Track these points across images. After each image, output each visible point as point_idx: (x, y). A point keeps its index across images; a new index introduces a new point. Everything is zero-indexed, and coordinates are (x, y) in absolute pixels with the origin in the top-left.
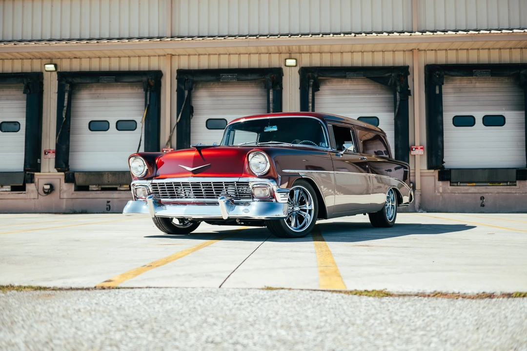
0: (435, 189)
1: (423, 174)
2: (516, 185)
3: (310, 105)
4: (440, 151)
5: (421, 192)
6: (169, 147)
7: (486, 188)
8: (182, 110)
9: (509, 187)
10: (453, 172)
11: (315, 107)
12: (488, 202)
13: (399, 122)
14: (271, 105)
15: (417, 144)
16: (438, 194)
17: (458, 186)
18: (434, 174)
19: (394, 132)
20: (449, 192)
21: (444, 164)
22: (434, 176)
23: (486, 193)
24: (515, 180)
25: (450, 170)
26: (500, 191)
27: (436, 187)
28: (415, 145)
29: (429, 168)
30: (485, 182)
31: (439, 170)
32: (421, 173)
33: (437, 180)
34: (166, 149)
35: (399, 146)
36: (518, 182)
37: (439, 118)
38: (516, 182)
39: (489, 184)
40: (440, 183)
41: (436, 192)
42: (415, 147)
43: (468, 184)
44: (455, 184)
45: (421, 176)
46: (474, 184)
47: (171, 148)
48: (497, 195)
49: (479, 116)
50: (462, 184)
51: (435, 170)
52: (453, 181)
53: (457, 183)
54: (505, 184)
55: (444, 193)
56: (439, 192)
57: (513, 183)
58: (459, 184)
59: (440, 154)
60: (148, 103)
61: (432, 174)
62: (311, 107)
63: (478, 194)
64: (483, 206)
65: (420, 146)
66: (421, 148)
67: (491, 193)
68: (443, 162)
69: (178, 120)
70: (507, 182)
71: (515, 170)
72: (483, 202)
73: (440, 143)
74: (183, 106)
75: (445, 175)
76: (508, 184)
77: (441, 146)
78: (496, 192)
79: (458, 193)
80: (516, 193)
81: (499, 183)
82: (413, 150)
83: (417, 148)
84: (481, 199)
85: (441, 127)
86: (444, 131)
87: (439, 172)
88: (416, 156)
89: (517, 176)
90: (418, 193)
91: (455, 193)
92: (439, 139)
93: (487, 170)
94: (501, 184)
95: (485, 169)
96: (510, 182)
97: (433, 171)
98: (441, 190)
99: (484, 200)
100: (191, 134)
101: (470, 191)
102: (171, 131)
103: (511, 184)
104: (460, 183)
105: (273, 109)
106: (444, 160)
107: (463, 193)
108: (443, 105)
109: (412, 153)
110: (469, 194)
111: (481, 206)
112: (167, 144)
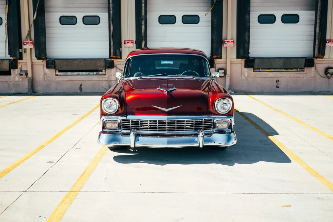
0: (242, 74)
1: (233, 62)
2: (304, 71)
3: (143, 5)
4: (246, 44)
5: (231, 77)
6: (29, 40)
7: (281, 73)
8: (37, 9)
9: (298, 72)
10: (256, 61)
11: (147, 6)
12: (282, 84)
13: (215, 20)
14: (111, 5)
15: (229, 38)
16: (244, 78)
17: (259, 71)
18: (241, 62)
19: (210, 27)
20: (252, 76)
21: (249, 55)
22: (242, 64)
23: (281, 77)
24: (303, 67)
25: (254, 58)
26: (292, 75)
27: (243, 72)
28: (227, 39)
29: (238, 57)
30: (281, 69)
31: (245, 59)
32: (231, 61)
33: (243, 67)
34: (26, 42)
35: (214, 40)
36: (305, 69)
37: (247, 17)
38: (304, 68)
39: (283, 70)
40: (246, 69)
41: (243, 76)
42: (227, 41)
43: (267, 70)
44: (258, 70)
45: (231, 64)
46: (272, 70)
47: (31, 40)
48: (289, 78)
49: (278, 16)
50: (262, 70)
51: (242, 59)
52: (256, 68)
53: (259, 69)
54: (296, 70)
55: (249, 77)
56: (244, 76)
57: (302, 70)
58: (260, 70)
59: (246, 46)
60: (8, 3)
61: (239, 62)
62: (144, 7)
63: (275, 78)
64: (278, 87)
65: (231, 40)
66: (232, 42)
67: (285, 77)
68: (249, 53)
69: (35, 17)
70: (297, 69)
71: (304, 59)
72: (278, 84)
73: (247, 38)
74: (37, 5)
75: (250, 63)
76: (298, 70)
77: (248, 40)
78: (288, 76)
79: (259, 77)
80: (303, 77)
81: (292, 69)
82: (225, 43)
83: (229, 42)
84: (277, 82)
85: (248, 24)
86: (251, 27)
87: (245, 61)
88: (228, 48)
89: (305, 64)
90: (228, 78)
91: (257, 77)
92: (247, 34)
93: (282, 59)
94: (293, 70)
95: (281, 58)
96: (300, 69)
97: (240, 60)
98: (246, 75)
99: (279, 83)
100: (46, 29)
101: (269, 76)
102: (30, 27)
103: (300, 70)
104: (262, 69)
105: (113, 8)
106: (250, 51)
107: (263, 77)
108: (251, 6)
109: (225, 45)
110: (267, 78)
111: (276, 87)
112: (27, 38)
